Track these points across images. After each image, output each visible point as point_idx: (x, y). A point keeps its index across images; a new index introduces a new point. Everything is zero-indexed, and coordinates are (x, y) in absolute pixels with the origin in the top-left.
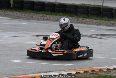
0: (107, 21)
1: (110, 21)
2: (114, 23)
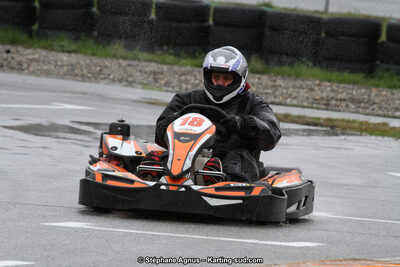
0: (124, 63)
1: (139, 60)
2: (162, 73)
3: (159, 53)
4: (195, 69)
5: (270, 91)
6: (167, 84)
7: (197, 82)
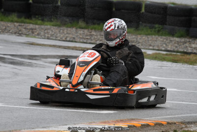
3: (34, 19)
4: (52, 27)
5: (89, 37)
6: (38, 34)
7: (53, 33)
